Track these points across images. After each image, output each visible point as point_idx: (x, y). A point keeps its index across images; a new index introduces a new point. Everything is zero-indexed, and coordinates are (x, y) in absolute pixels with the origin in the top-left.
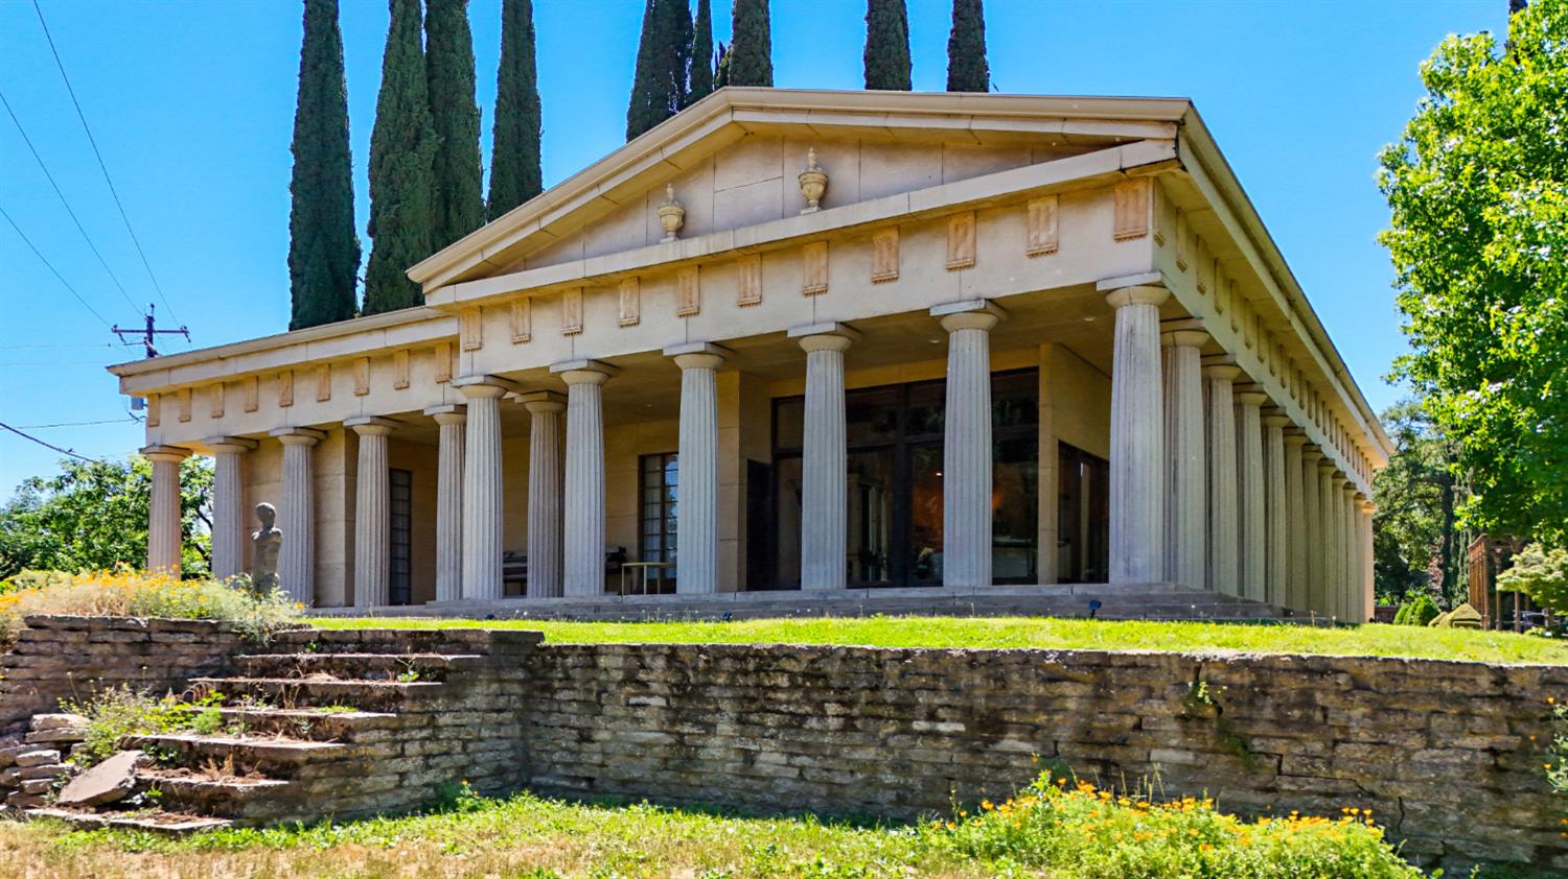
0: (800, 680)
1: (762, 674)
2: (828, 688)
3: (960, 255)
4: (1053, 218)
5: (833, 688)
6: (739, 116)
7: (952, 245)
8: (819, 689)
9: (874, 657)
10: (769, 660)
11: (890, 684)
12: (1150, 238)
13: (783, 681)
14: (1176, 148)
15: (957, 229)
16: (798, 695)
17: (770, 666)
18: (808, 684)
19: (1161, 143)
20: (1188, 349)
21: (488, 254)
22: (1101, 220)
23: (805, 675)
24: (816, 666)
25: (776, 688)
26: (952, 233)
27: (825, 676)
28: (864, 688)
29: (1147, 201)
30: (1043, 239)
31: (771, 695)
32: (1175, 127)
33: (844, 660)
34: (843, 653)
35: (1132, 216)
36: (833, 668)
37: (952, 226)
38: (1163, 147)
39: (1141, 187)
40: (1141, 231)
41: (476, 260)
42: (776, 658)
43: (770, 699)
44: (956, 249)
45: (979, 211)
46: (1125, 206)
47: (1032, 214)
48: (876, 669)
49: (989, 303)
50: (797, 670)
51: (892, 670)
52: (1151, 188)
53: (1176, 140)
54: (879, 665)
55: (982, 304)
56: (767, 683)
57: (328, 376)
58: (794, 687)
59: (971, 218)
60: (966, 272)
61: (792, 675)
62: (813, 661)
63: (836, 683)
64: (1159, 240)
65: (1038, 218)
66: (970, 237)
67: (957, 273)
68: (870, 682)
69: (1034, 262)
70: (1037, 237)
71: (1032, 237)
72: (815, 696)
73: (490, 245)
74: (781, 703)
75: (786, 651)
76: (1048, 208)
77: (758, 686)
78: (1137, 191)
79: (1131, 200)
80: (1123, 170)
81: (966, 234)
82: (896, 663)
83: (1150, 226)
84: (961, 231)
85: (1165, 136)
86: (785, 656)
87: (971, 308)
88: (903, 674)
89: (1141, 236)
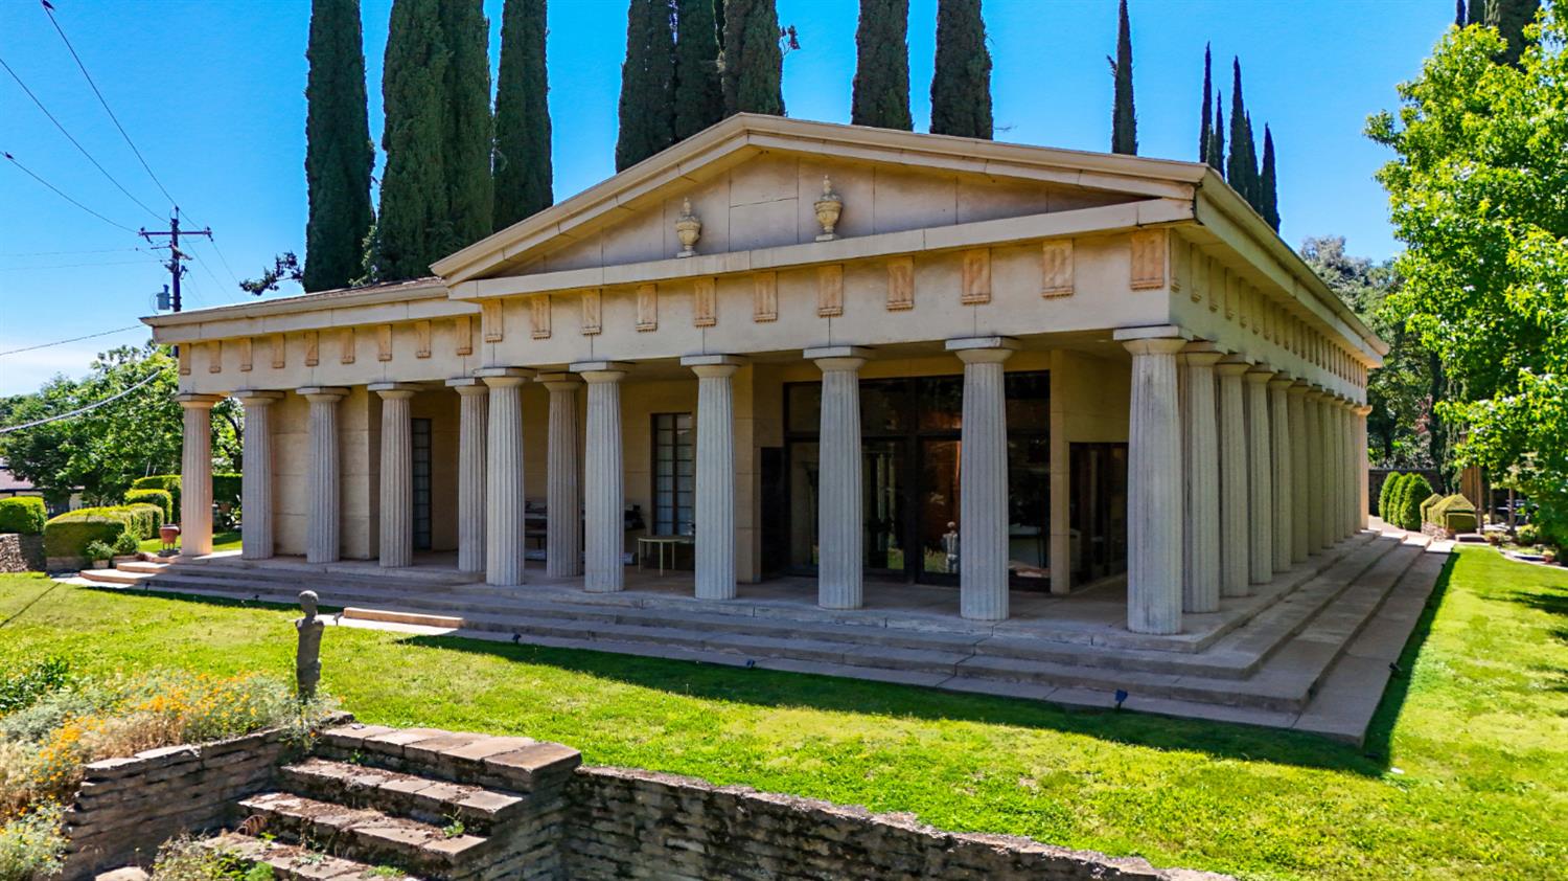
0: (840, 851)
1: (801, 839)
2: (868, 863)
3: (975, 290)
4: (1069, 261)
5: (873, 865)
6: (755, 140)
7: (967, 276)
8: (859, 864)
9: (915, 839)
10: (808, 823)
11: (933, 871)
12: (1167, 290)
13: (824, 849)
14: (1194, 209)
15: (971, 264)
16: (838, 865)
17: (809, 830)
18: (848, 857)
19: (1177, 203)
20: (1200, 369)
21: (510, 254)
22: (1117, 267)
23: (845, 846)
24: (857, 839)
25: (816, 855)
26: (966, 267)
27: (865, 851)
28: (905, 871)
29: (1164, 252)
30: (1059, 281)
31: (811, 860)
32: (1193, 189)
33: (884, 837)
34: (884, 830)
35: (1149, 268)
36: (874, 844)
37: (967, 261)
38: (1180, 207)
39: (1157, 238)
40: (1157, 283)
41: (498, 259)
42: (816, 824)
43: (809, 864)
44: (972, 283)
45: (993, 251)
46: (1141, 256)
47: (1047, 257)
48: (917, 852)
49: (1004, 340)
50: (836, 838)
51: (934, 859)
52: (1167, 241)
53: (1194, 202)
54: (921, 849)
55: (997, 342)
56: (806, 847)
57: (351, 341)
58: (834, 857)
59: (986, 254)
60: (981, 308)
61: (832, 843)
62: (852, 833)
63: (877, 859)
64: (1175, 289)
65: (1053, 260)
66: (985, 273)
67: (971, 308)
68: (911, 866)
69: (1049, 302)
70: (1052, 279)
71: (1047, 279)
72: (856, 870)
73: (511, 245)
74: (821, 870)
75: (825, 818)
76: (1063, 252)
77: (797, 849)
78: (1153, 242)
79: (1147, 251)
80: (1138, 225)
81: (980, 270)
82: (938, 851)
83: (1167, 277)
84: (975, 267)
85: (1182, 196)
86: (824, 822)
87: (987, 345)
88: (945, 864)
89: (1158, 287)
